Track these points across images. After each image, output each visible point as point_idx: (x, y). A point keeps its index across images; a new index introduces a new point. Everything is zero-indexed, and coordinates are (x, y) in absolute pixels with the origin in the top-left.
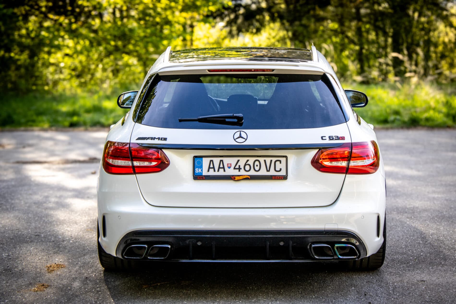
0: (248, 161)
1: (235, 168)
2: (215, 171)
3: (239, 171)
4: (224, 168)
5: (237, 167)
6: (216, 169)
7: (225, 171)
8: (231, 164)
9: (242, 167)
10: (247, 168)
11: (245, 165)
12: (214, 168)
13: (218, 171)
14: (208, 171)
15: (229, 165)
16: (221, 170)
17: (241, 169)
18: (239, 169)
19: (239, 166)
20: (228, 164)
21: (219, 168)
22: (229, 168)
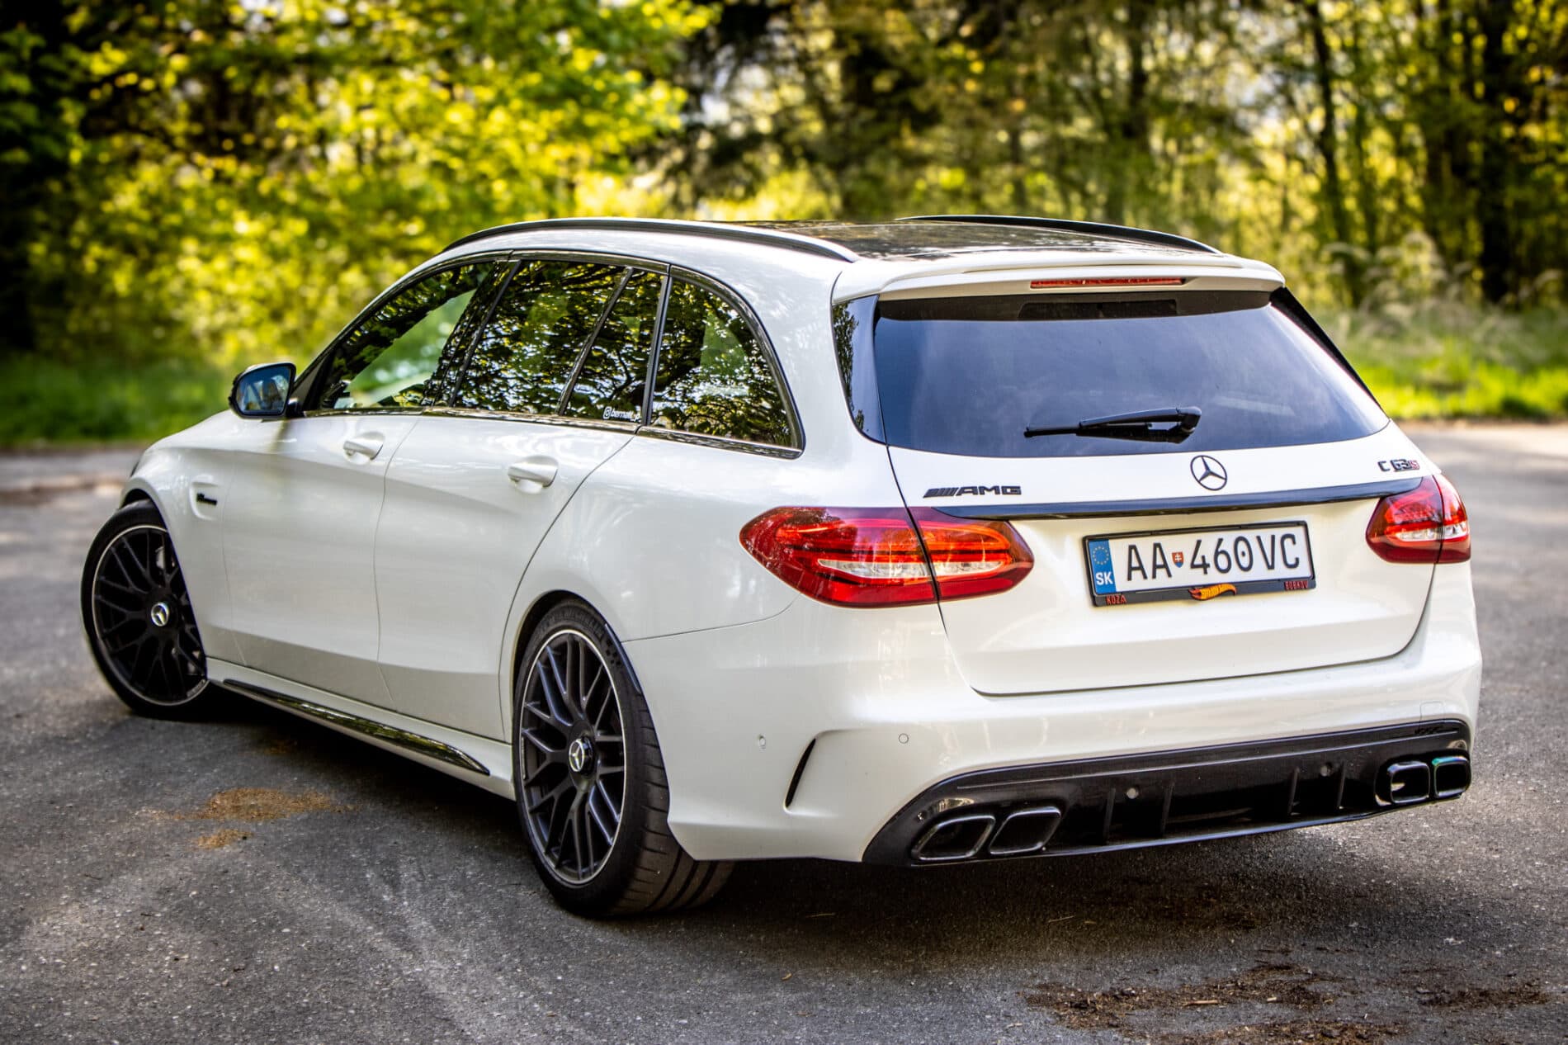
0: (1220, 541)
1: (1193, 566)
2: (1145, 577)
3: (1206, 572)
4: (1165, 566)
5: (1198, 561)
6: (1149, 572)
7: (1169, 575)
8: (1181, 554)
9: (1210, 560)
10: (1222, 560)
11: (1217, 554)
12: (1141, 568)
13: (1154, 576)
14: (1129, 578)
15: (1178, 558)
16: (1161, 573)
17: (1208, 565)
18: (1205, 566)
19: (1203, 558)
20: (1174, 555)
21: (1155, 567)
22: (1179, 564)
